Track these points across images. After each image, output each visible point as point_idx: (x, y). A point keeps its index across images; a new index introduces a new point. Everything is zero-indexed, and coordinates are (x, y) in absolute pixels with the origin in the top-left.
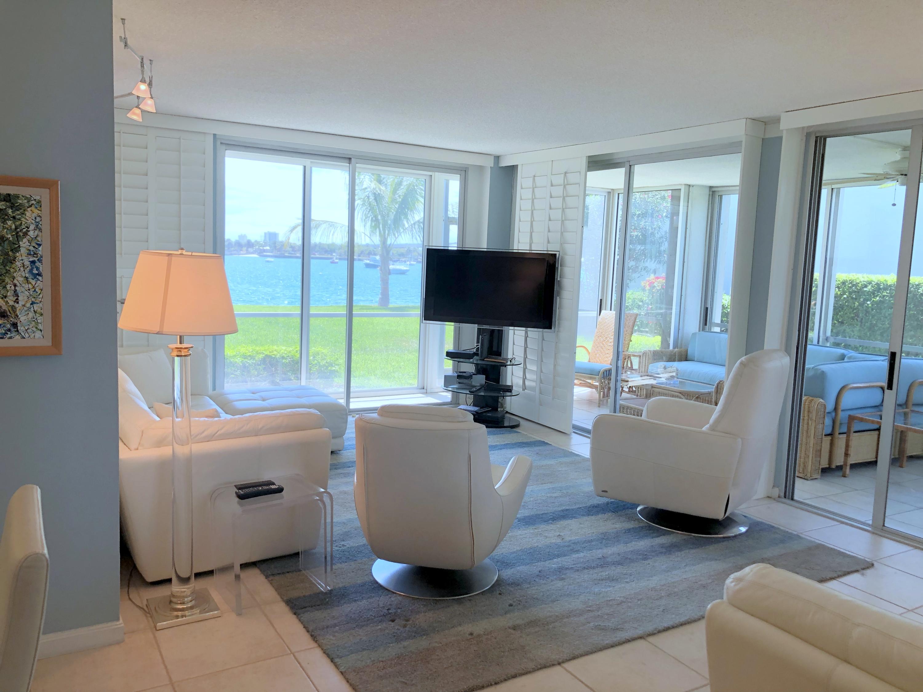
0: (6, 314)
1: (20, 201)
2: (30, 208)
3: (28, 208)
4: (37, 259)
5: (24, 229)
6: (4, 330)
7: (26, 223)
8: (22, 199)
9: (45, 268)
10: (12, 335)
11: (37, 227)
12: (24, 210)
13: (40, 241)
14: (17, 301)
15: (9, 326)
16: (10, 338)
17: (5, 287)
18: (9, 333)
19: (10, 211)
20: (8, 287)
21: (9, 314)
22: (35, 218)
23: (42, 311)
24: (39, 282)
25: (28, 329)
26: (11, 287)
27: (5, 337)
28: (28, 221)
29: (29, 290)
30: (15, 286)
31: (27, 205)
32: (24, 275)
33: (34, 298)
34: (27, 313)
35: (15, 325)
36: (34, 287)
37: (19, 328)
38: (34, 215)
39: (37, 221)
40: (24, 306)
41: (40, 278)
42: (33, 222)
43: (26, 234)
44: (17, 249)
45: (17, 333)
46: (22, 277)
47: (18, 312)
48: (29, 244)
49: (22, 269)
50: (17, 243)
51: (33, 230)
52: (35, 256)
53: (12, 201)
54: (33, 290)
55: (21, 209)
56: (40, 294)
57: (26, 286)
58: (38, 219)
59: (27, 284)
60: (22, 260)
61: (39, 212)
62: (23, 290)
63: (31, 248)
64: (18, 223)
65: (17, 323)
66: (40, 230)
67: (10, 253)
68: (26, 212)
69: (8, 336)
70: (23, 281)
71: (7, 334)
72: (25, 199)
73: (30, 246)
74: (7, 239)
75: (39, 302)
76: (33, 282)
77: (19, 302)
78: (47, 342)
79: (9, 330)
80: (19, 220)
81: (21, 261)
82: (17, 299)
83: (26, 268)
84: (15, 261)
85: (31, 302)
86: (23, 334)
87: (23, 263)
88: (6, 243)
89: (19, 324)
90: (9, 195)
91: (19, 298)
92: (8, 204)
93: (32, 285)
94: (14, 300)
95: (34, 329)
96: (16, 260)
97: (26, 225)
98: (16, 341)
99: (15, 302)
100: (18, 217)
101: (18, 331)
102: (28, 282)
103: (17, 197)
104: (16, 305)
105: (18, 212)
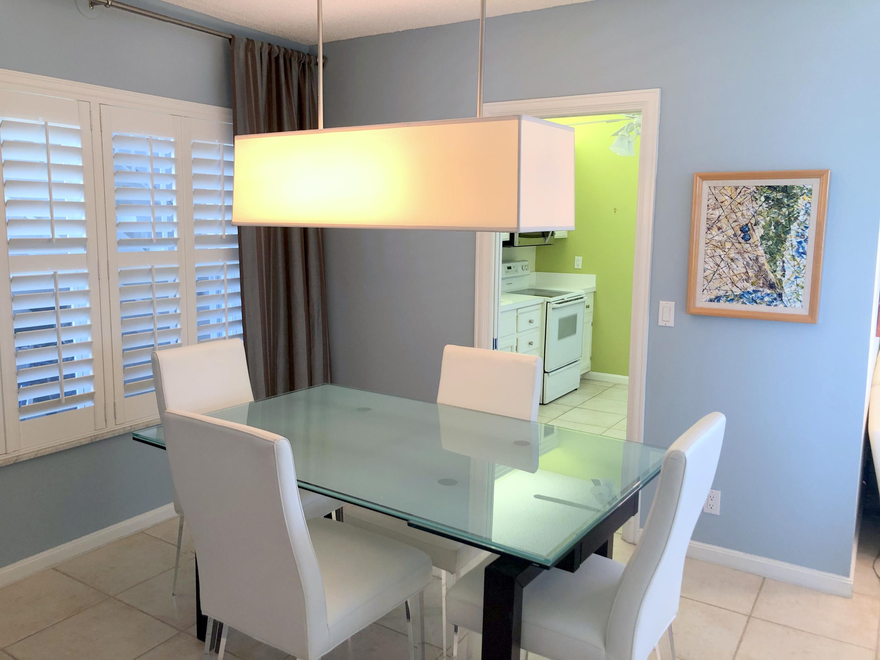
0: (774, 286)
1: (794, 191)
2: (802, 197)
3: (800, 196)
4: (804, 239)
5: (796, 214)
6: (771, 298)
7: (798, 209)
8: (796, 189)
9: (809, 247)
10: (777, 303)
11: (807, 213)
12: (797, 199)
13: (808, 224)
14: (784, 275)
15: (775, 296)
16: (776, 305)
17: (775, 263)
19: (785, 200)
20: (778, 263)
21: (776, 285)
22: (806, 205)
23: (803, 285)
24: (803, 259)
25: (790, 299)
26: (780, 263)
27: (771, 304)
29: (794, 266)
30: (783, 262)
31: (800, 194)
32: (791, 254)
33: (798, 273)
34: (791, 285)
35: (780, 295)
36: (798, 264)
37: (783, 298)
38: (805, 202)
39: (807, 207)
40: (789, 279)
41: (804, 256)
42: (804, 208)
43: (796, 219)
44: (787, 232)
45: (781, 302)
47: (783, 285)
48: (798, 227)
49: (790, 248)
50: (788, 227)
51: (802, 215)
52: (802, 237)
53: (788, 191)
54: (798, 266)
55: (794, 198)
56: (803, 270)
57: (792, 263)
58: (808, 205)
59: (793, 261)
60: (791, 241)
61: (810, 199)
62: (789, 266)
63: (800, 231)
64: (791, 210)
65: (782, 293)
66: (809, 215)
67: (782, 235)
68: (799, 200)
69: (774, 304)
70: (790, 259)
71: (774, 302)
72: (799, 189)
73: (798, 229)
74: (781, 223)
75: (801, 277)
76: (798, 259)
77: (785, 276)
78: (805, 312)
79: (775, 299)
80: (793, 207)
82: (784, 274)
83: (794, 248)
84: (785, 242)
85: (795, 277)
86: (785, 303)
87: (792, 244)
88: (780, 226)
89: (783, 295)
90: (786, 186)
91: (786, 273)
92: (784, 194)
93: (797, 262)
94: (782, 274)
95: (795, 300)
97: (797, 211)
98: (779, 309)
99: (782, 276)
100: (791, 205)
101: (782, 300)
102: (794, 259)
103: (793, 187)
104: (783, 279)
105: (792, 201)
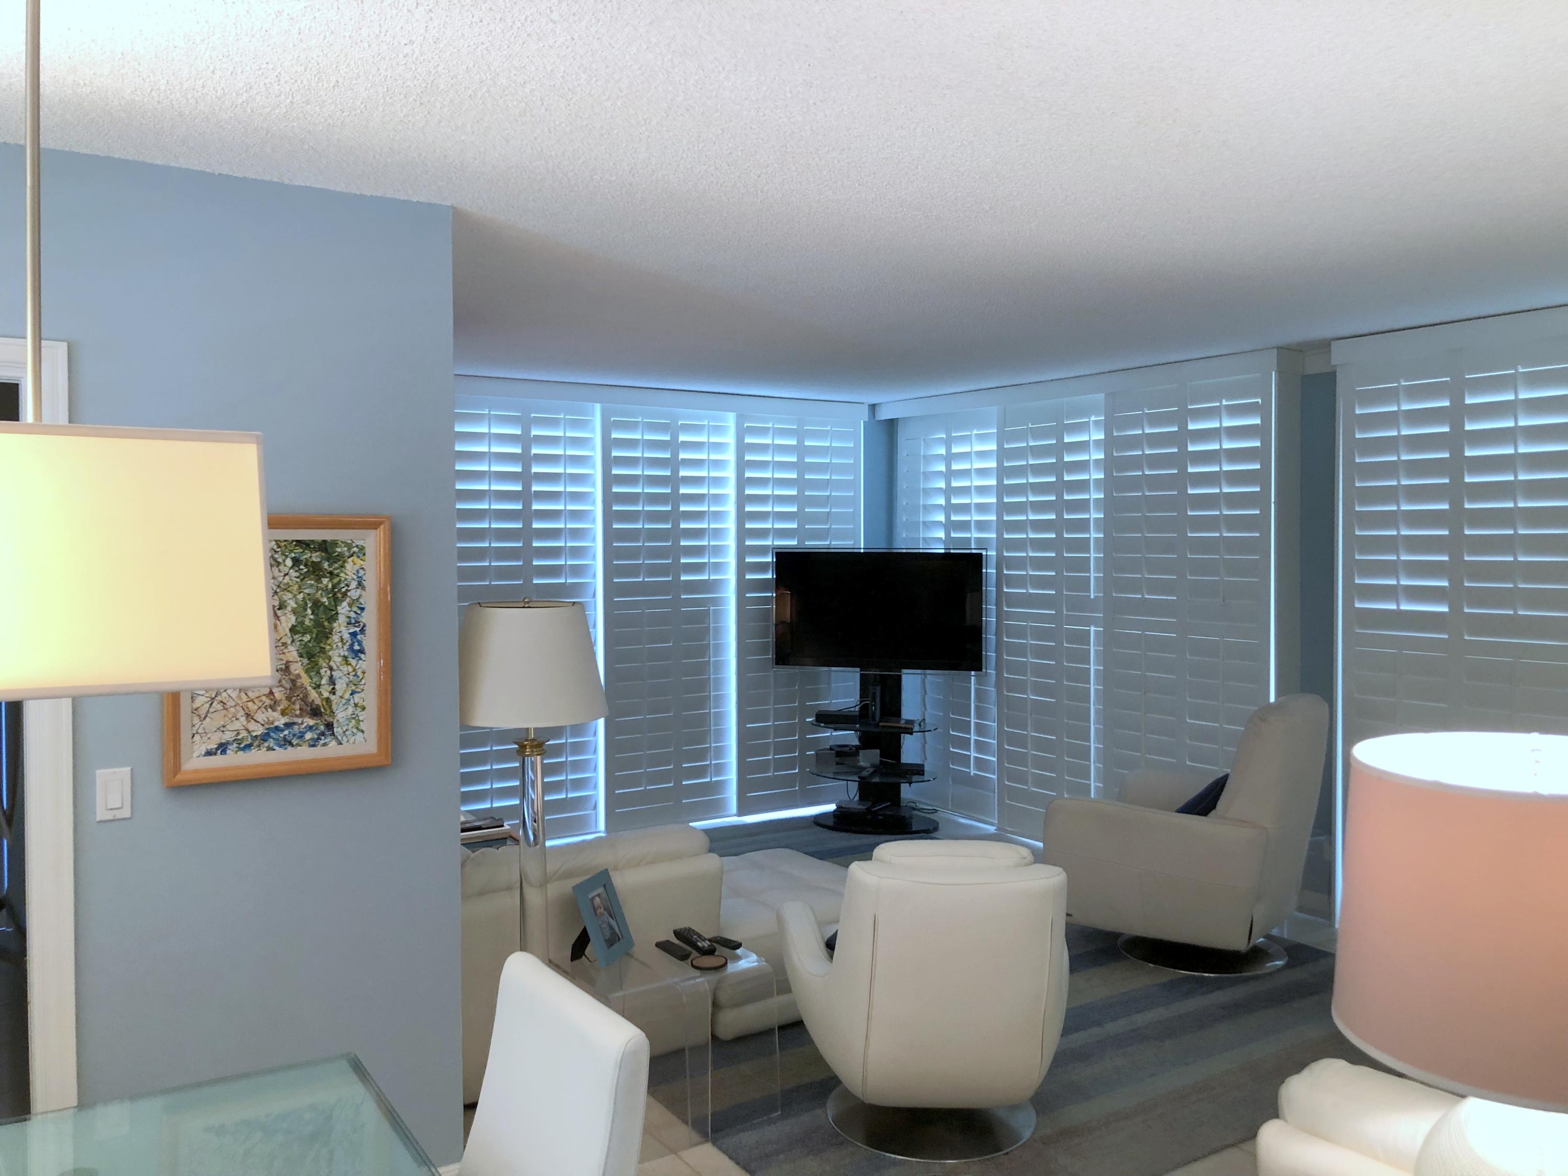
0: (318, 711)
1: (339, 550)
2: (351, 559)
3: (349, 557)
4: (359, 629)
5: (343, 587)
6: (316, 734)
7: (346, 579)
8: (340, 547)
9: (370, 642)
10: (326, 741)
11: (360, 585)
12: (344, 562)
13: (363, 603)
14: (333, 691)
15: (322, 728)
16: (324, 745)
17: (318, 673)
18: (323, 738)
19: (326, 565)
20: (322, 671)
21: (323, 710)
22: (358, 571)
23: (365, 704)
24: (361, 662)
25: (347, 730)
26: (326, 672)
27: (317, 743)
28: (347, 577)
29: (348, 674)
30: (331, 669)
31: (347, 554)
32: (342, 654)
33: (355, 685)
34: (345, 707)
35: (330, 726)
36: (354, 670)
37: (335, 730)
38: (357, 567)
39: (360, 575)
40: (342, 697)
41: (362, 656)
42: (355, 577)
43: (345, 595)
44: (333, 618)
45: (333, 737)
46: (339, 656)
47: (334, 707)
48: (349, 609)
49: (340, 644)
50: (334, 608)
51: (354, 589)
52: (356, 625)
53: (329, 550)
54: (354, 673)
55: (339, 560)
56: (362, 678)
57: (346, 669)
58: (361, 574)
59: (346, 666)
60: (340, 632)
61: (362, 562)
62: (341, 674)
63: (353, 615)
64: (336, 580)
65: (332, 722)
66: (363, 588)
67: (326, 624)
68: (346, 564)
69: (322, 742)
70: (340, 662)
71: (321, 739)
72: (345, 547)
73: (350, 611)
74: (323, 603)
75: (360, 691)
76: (353, 662)
77: (336, 693)
78: (371, 748)
79: (323, 734)
80: (338, 576)
81: (339, 634)
82: (333, 689)
83: (345, 644)
84: (331, 634)
85: (350, 692)
86: (340, 738)
87: (341, 637)
88: (322, 608)
89: (335, 725)
90: (325, 542)
91: (336, 687)
92: (323, 554)
93: (352, 666)
94: (330, 689)
95: (355, 731)
96: (333, 633)
97: (345, 582)
98: (330, 750)
99: (330, 692)
100: (336, 572)
101: (333, 734)
102: (348, 664)
103: (335, 543)
104: (332, 697)
105: (336, 565)
